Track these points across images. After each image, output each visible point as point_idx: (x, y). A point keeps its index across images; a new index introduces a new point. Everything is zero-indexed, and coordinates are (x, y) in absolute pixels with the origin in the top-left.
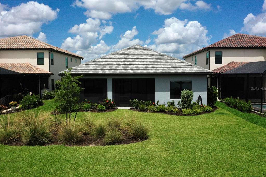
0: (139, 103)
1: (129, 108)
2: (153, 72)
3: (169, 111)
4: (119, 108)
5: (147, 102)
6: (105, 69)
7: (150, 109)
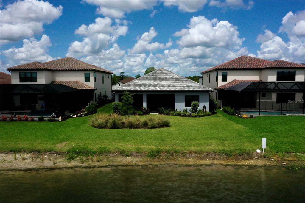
0: (165, 110)
1: (158, 113)
2: (173, 90)
3: (183, 115)
4: (151, 113)
5: (169, 110)
6: (141, 87)
7: (172, 114)
